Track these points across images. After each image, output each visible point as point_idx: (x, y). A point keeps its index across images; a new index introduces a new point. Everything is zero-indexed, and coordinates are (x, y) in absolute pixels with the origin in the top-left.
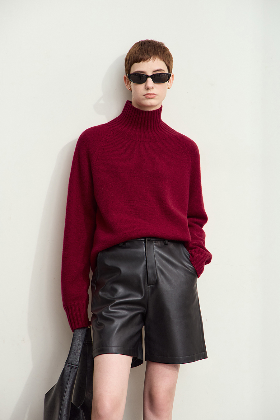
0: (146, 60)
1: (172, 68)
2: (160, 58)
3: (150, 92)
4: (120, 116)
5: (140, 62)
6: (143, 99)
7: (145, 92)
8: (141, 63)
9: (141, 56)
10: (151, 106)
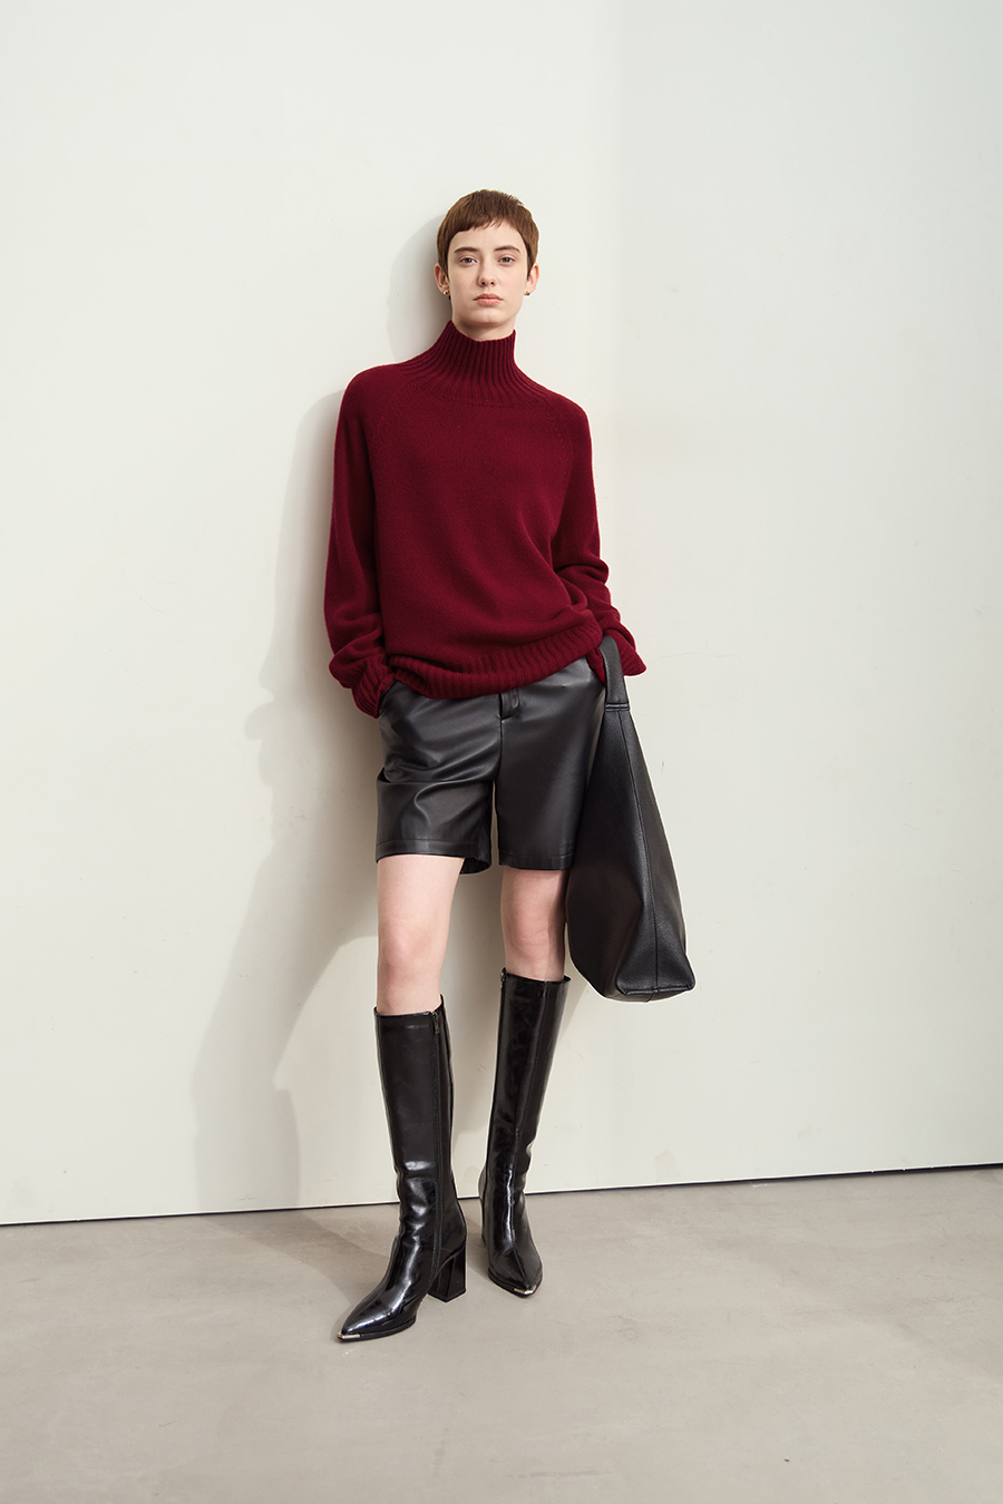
0: (482, 224)
1: (536, 252)
2: (512, 225)
3: (487, 291)
4: (431, 349)
5: (468, 229)
6: (475, 309)
7: (478, 292)
8: (471, 231)
9: (471, 218)
10: (490, 325)
